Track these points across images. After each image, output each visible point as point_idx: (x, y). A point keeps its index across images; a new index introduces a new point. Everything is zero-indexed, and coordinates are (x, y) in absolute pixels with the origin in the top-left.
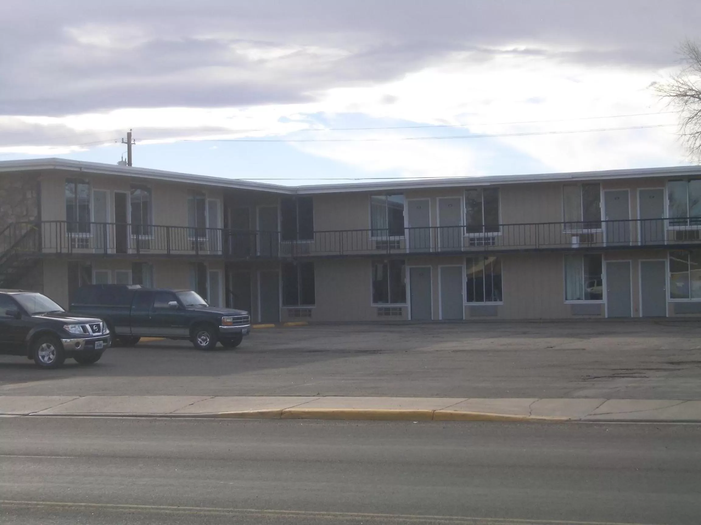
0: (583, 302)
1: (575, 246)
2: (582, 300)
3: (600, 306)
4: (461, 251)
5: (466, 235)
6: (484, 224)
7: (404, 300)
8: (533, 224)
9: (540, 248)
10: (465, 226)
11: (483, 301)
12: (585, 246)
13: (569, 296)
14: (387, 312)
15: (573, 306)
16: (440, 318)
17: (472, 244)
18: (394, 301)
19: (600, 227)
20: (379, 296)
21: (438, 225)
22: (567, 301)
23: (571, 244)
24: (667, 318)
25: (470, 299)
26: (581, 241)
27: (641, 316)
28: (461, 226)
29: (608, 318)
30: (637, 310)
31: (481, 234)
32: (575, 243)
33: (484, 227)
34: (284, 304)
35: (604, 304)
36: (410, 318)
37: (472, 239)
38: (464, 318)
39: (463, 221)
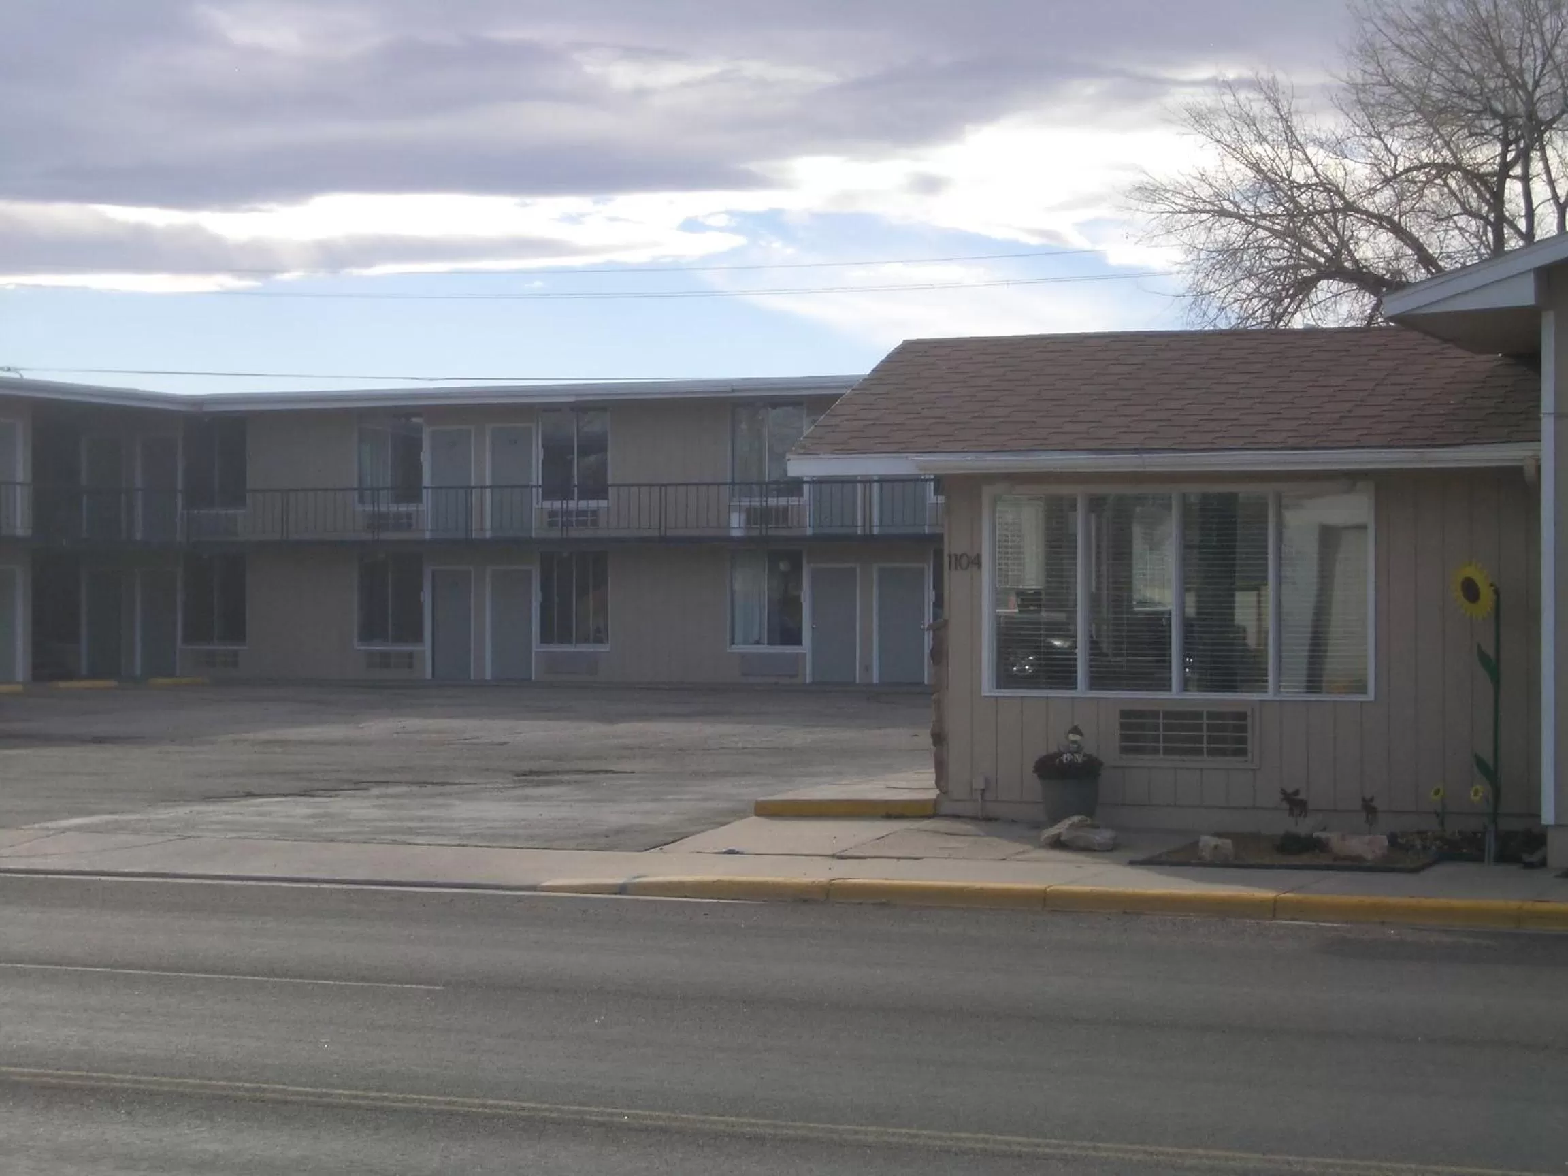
0: (764, 649)
1: (735, 533)
2: (764, 644)
3: (800, 658)
4: (531, 538)
5: (540, 506)
6: (576, 482)
7: (418, 637)
8: (657, 485)
9: (668, 534)
10: (540, 486)
11: (572, 643)
12: (755, 533)
13: (739, 636)
14: (384, 660)
15: (743, 656)
16: (488, 676)
17: (552, 524)
18: (399, 639)
19: (800, 495)
20: (371, 629)
21: (488, 482)
22: (734, 646)
23: (728, 527)
24: (926, 685)
25: (546, 638)
26: (748, 521)
27: (875, 680)
28: (532, 486)
29: (813, 683)
30: (867, 669)
31: (570, 502)
32: (736, 525)
33: (576, 489)
34: (186, 640)
35: (805, 654)
36: (429, 674)
37: (552, 514)
38: (533, 678)
39: (536, 475)
